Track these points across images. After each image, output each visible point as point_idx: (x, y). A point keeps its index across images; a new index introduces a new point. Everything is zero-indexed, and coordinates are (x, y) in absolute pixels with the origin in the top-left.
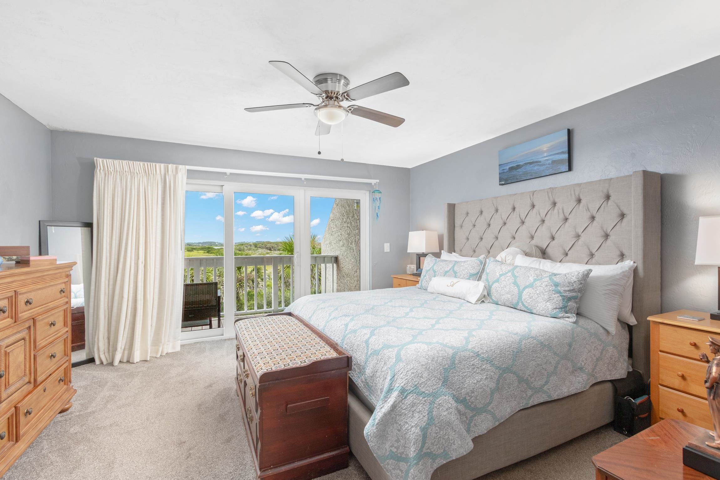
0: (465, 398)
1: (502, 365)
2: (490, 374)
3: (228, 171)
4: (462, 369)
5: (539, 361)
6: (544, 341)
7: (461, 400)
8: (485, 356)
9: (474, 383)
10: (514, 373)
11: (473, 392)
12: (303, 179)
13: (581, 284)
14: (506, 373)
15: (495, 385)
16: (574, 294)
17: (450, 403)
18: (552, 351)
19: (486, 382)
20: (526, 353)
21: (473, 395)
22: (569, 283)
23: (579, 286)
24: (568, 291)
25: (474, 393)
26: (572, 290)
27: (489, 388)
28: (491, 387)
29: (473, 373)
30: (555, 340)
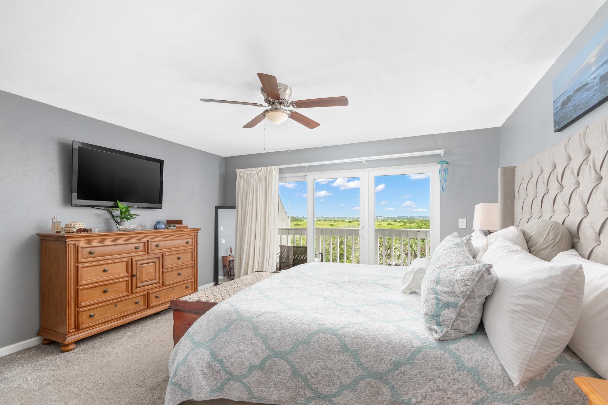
0: (222, 359)
1: (277, 348)
2: (257, 350)
3: (307, 165)
4: (233, 335)
5: (330, 364)
6: (349, 344)
7: (219, 359)
8: (263, 332)
9: (235, 351)
10: (289, 362)
11: (230, 357)
12: (364, 162)
13: (466, 285)
14: (278, 358)
15: (258, 362)
16: (453, 299)
17: (204, 355)
18: (356, 360)
19: (248, 356)
20: (314, 348)
21: (229, 360)
22: (450, 281)
23: (461, 289)
24: (446, 293)
25: (231, 359)
26: (452, 292)
27: (249, 361)
28: (251, 362)
29: (240, 342)
30: (370, 349)
